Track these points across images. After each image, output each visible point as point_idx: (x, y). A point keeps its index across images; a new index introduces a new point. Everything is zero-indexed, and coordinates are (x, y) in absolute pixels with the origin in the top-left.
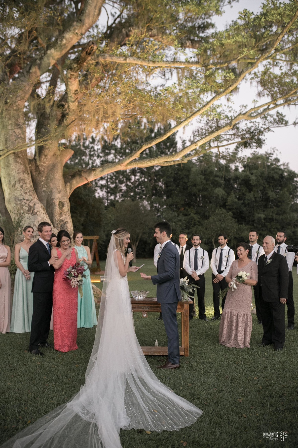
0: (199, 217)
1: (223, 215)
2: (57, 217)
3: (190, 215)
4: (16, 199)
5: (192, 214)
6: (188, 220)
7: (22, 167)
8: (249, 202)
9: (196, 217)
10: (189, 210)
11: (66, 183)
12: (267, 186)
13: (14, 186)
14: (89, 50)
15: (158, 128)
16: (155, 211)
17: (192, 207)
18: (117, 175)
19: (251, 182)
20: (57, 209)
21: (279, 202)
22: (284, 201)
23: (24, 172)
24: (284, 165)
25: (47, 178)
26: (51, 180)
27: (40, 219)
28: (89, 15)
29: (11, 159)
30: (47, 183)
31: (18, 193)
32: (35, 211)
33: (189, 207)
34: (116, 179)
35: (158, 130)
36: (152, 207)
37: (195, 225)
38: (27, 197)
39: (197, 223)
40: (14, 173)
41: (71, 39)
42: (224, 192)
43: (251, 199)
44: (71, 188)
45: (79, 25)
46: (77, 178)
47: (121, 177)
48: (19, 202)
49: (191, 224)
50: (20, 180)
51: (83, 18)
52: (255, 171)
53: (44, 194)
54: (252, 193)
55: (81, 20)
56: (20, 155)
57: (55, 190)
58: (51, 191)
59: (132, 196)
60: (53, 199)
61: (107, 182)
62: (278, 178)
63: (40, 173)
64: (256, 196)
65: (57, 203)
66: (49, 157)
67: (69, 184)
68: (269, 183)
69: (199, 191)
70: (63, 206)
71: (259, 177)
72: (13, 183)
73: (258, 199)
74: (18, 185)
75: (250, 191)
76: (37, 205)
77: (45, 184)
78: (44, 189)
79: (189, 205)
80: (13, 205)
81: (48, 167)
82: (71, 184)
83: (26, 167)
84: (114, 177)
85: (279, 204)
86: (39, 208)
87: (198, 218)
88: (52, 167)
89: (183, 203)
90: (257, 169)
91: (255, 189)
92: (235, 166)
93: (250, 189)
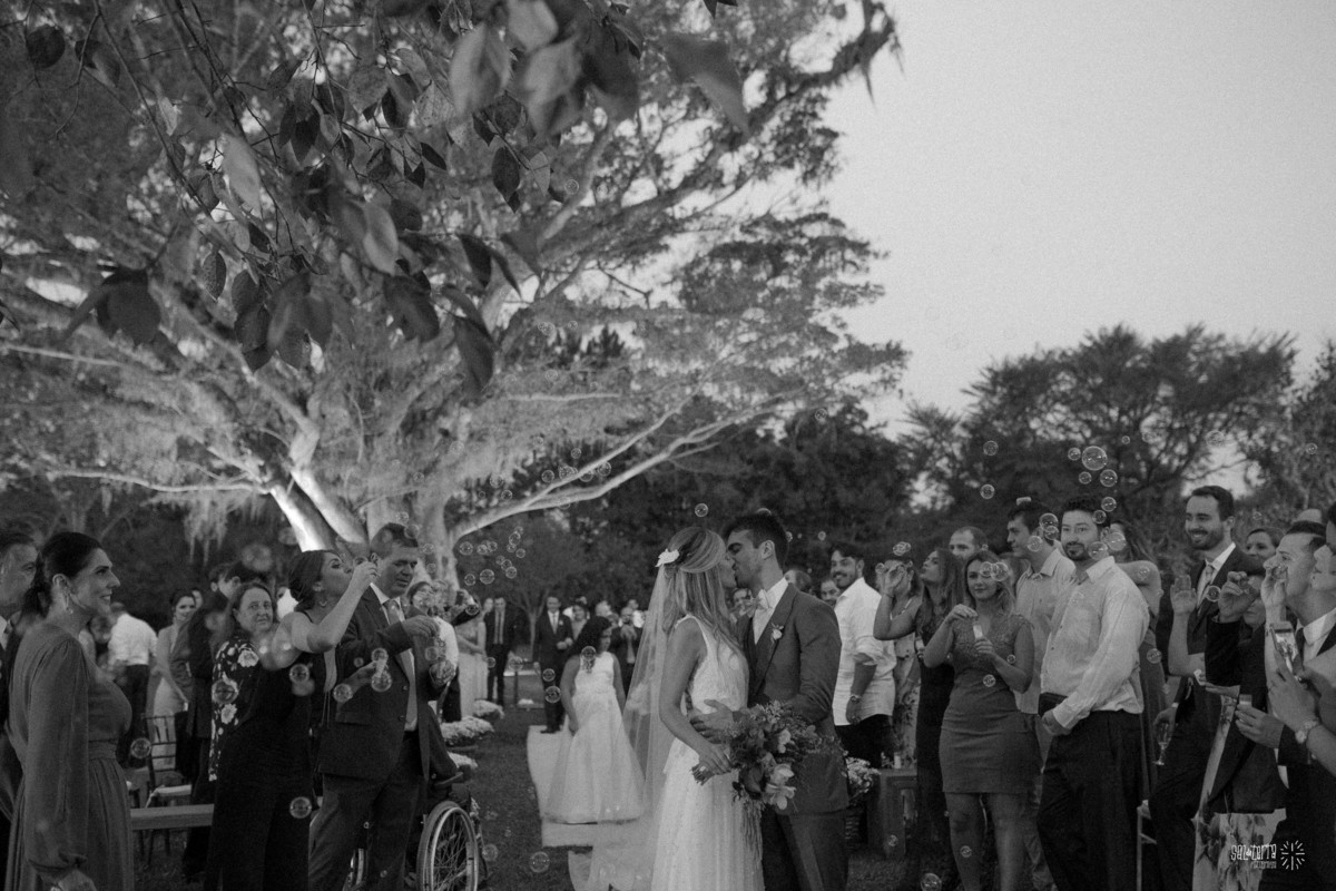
8: (794, 513)
10: (660, 530)
11: (448, 531)
12: (835, 475)
15: (590, 343)
16: (580, 533)
17: (665, 525)
19: (795, 469)
20: (440, 567)
21: (863, 511)
26: (431, 527)
29: (384, 506)
30: (425, 532)
33: (660, 525)
35: (589, 349)
36: (573, 523)
44: (454, 538)
46: (463, 523)
52: (806, 443)
54: (801, 492)
56: (395, 499)
57: (436, 542)
60: (434, 554)
62: (858, 456)
63: (414, 519)
64: (808, 499)
65: (439, 559)
66: (426, 497)
67: (451, 532)
68: (839, 467)
70: (447, 562)
71: (816, 457)
73: (813, 505)
75: (797, 486)
77: (423, 533)
81: (425, 510)
82: (454, 532)
85: (863, 516)
88: (431, 511)
89: (645, 515)
90: (815, 436)
91: (807, 484)
92: (766, 431)
93: (796, 483)
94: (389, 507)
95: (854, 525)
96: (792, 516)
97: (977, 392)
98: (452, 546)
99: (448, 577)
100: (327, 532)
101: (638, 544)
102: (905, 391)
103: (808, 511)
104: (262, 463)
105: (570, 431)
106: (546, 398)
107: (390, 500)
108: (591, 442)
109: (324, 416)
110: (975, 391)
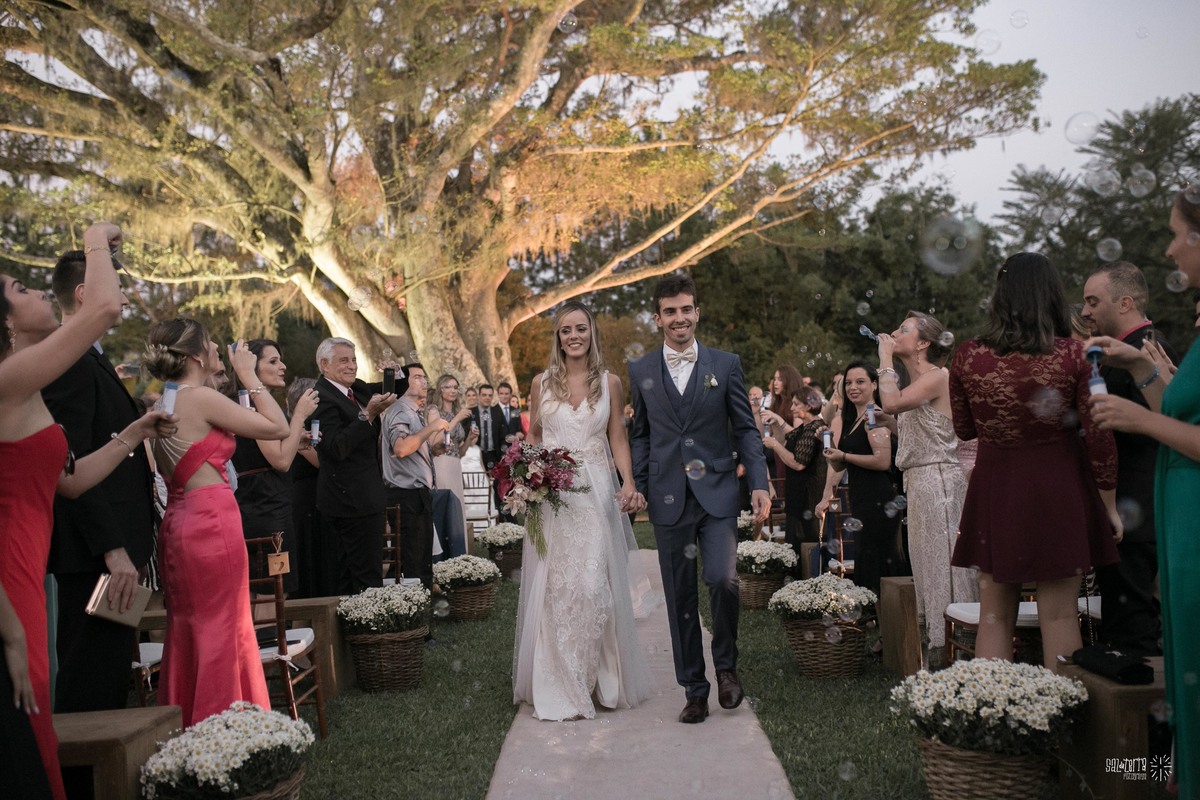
0: (771, 342)
1: (815, 338)
2: (493, 371)
3: (749, 338)
4: (435, 348)
5: (753, 337)
6: (744, 351)
7: (440, 300)
8: (882, 301)
9: (764, 345)
10: (747, 327)
11: (501, 318)
13: (430, 329)
14: (531, 146)
17: (753, 320)
18: (579, 258)
19: (884, 257)
20: (493, 360)
21: (956, 297)
22: (965, 296)
23: (442, 308)
24: (964, 210)
25: (474, 315)
26: (481, 315)
27: (471, 376)
28: (525, 74)
29: (424, 290)
30: (474, 321)
31: (437, 340)
32: (464, 364)
33: (748, 321)
34: (577, 268)
37: (761, 360)
38: (450, 345)
39: (767, 356)
40: (429, 311)
41: (501, 108)
42: (823, 284)
43: (887, 295)
44: (509, 325)
45: (511, 88)
46: (518, 309)
47: (588, 260)
48: (439, 354)
49: (753, 360)
50: (438, 321)
51: (516, 79)
52: (893, 231)
53: (471, 338)
54: (890, 280)
55: (514, 82)
56: (435, 284)
57: (487, 331)
58: (482, 334)
59: (616, 302)
60: (486, 345)
61: (557, 273)
63: (462, 306)
64: (898, 287)
65: (492, 351)
66: (474, 280)
67: (506, 320)
69: (768, 283)
70: (501, 354)
72: (428, 325)
73: (903, 295)
74: (436, 329)
75: (886, 275)
76: (465, 357)
77: (472, 322)
78: (471, 330)
79: (745, 316)
80: (432, 358)
81: (474, 295)
82: (510, 319)
83: (444, 301)
84: (572, 263)
85: (956, 303)
86: (469, 359)
87: (770, 346)
88: (481, 297)
89: (732, 311)
90: (902, 224)
91: (895, 272)
92: (850, 221)
93: (884, 271)
94: (430, 294)
95: (946, 312)
96: (881, 306)
97: (1097, 150)
98: (507, 336)
99: (502, 371)
100: (361, 325)
101: (726, 342)
102: (1041, 123)
103: (898, 299)
104: (281, 249)
105: (637, 197)
106: (602, 150)
107: (430, 285)
108: (661, 208)
109: (333, 182)
110: (1093, 148)
